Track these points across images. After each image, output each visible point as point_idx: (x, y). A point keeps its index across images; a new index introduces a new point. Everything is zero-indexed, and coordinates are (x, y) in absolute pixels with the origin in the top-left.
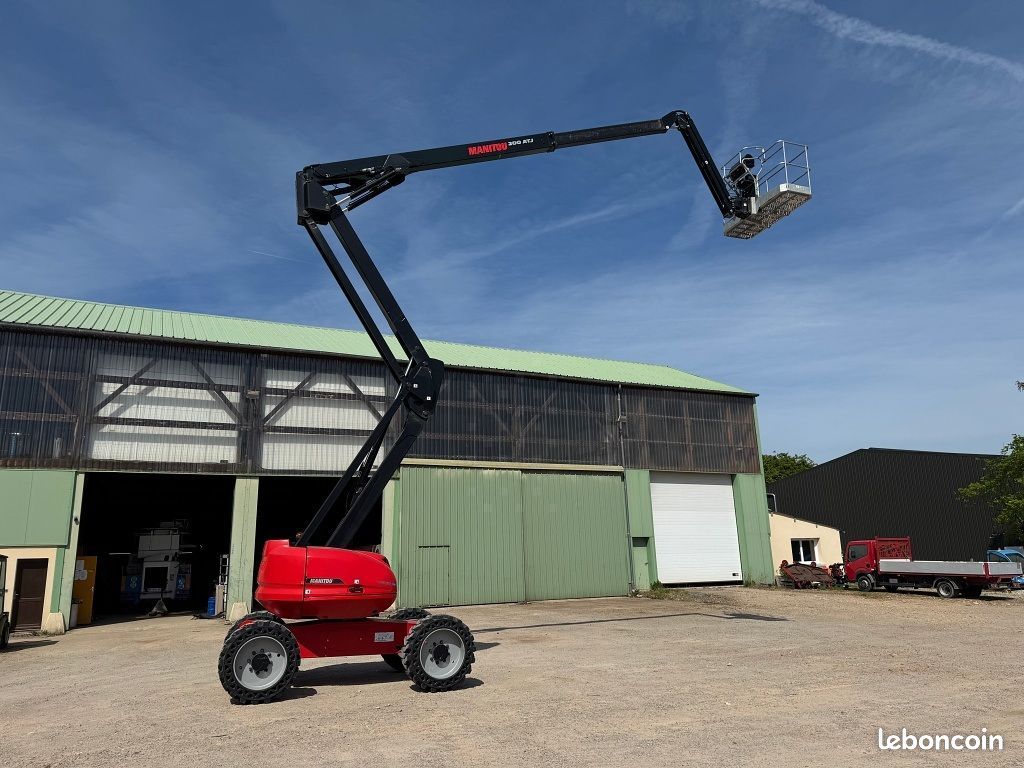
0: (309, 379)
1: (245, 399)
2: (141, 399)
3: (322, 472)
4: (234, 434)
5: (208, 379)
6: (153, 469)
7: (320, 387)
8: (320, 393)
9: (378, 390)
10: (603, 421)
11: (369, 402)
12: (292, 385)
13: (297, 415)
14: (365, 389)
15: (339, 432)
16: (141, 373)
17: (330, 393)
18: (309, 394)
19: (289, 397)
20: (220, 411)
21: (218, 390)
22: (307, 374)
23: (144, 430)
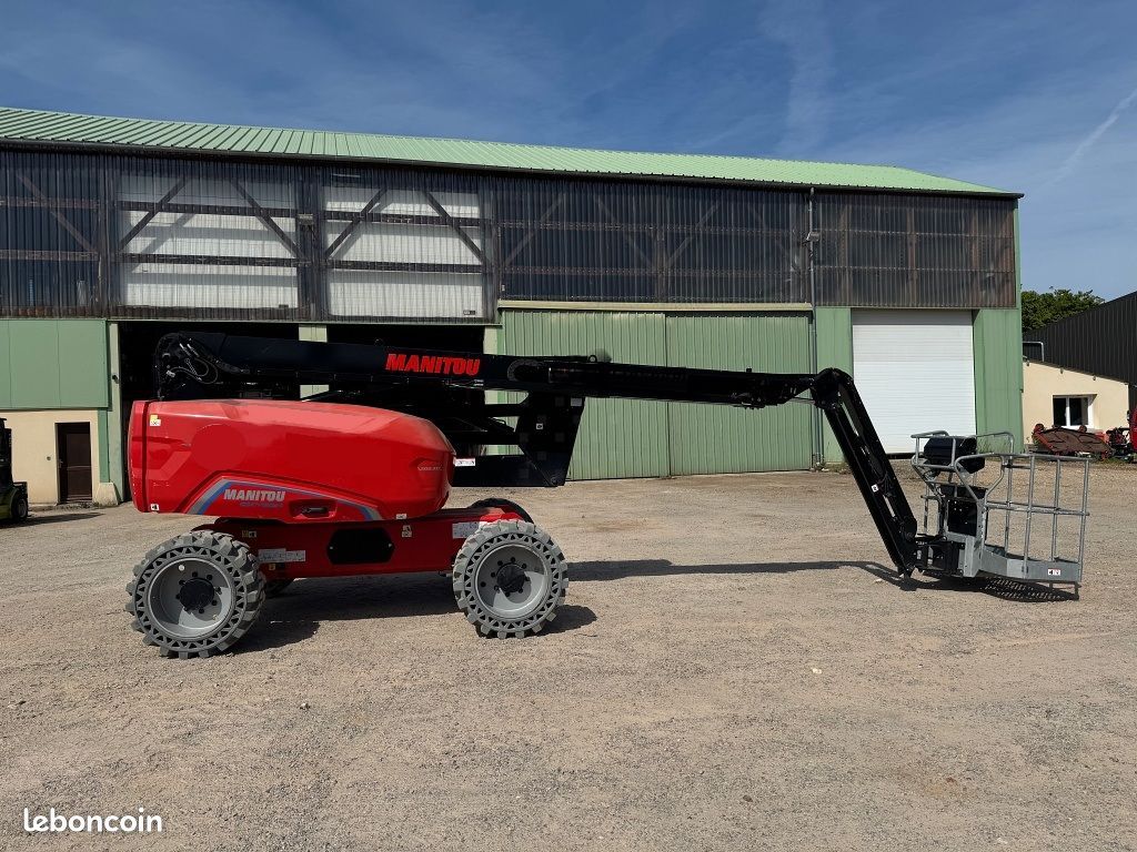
0: (378, 198)
1: (301, 227)
2: (177, 230)
3: (404, 319)
4: (291, 272)
5: (252, 201)
6: (196, 317)
7: (394, 209)
8: (393, 215)
9: (471, 211)
10: (786, 242)
11: (458, 227)
12: (357, 206)
13: (367, 247)
14: (453, 210)
15: (421, 267)
16: (169, 197)
17: (407, 216)
18: (379, 217)
19: (356, 223)
20: (274, 243)
21: (266, 215)
22: (375, 191)
23: (185, 269)
